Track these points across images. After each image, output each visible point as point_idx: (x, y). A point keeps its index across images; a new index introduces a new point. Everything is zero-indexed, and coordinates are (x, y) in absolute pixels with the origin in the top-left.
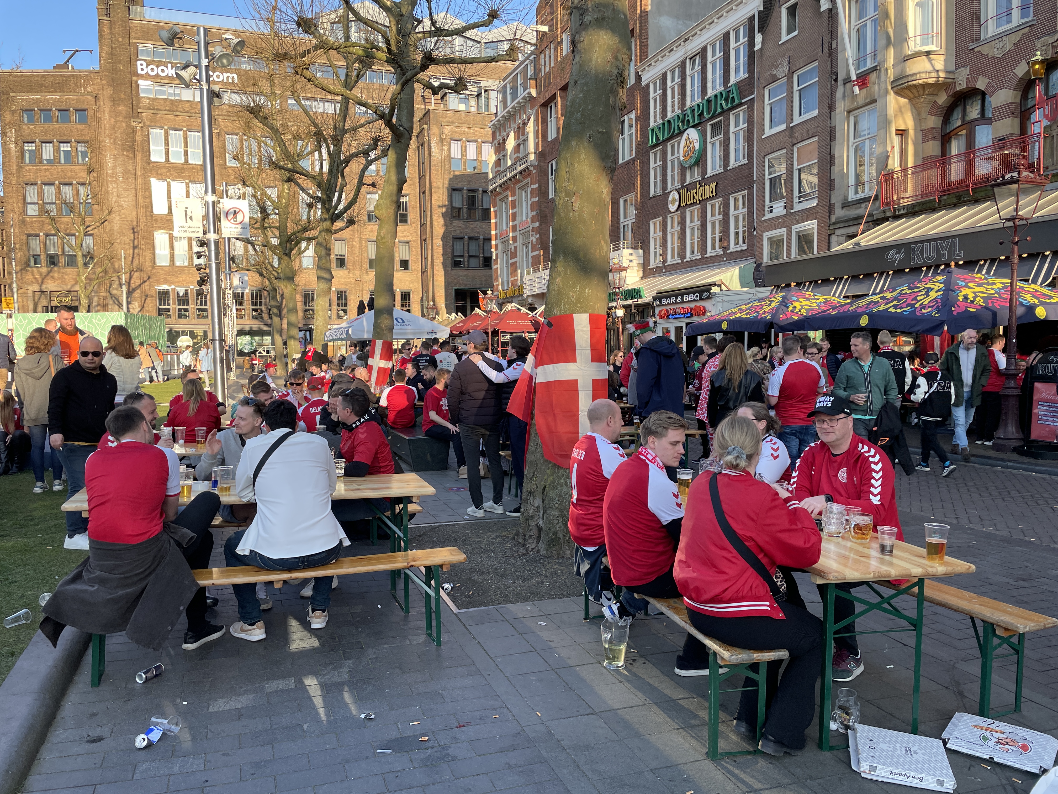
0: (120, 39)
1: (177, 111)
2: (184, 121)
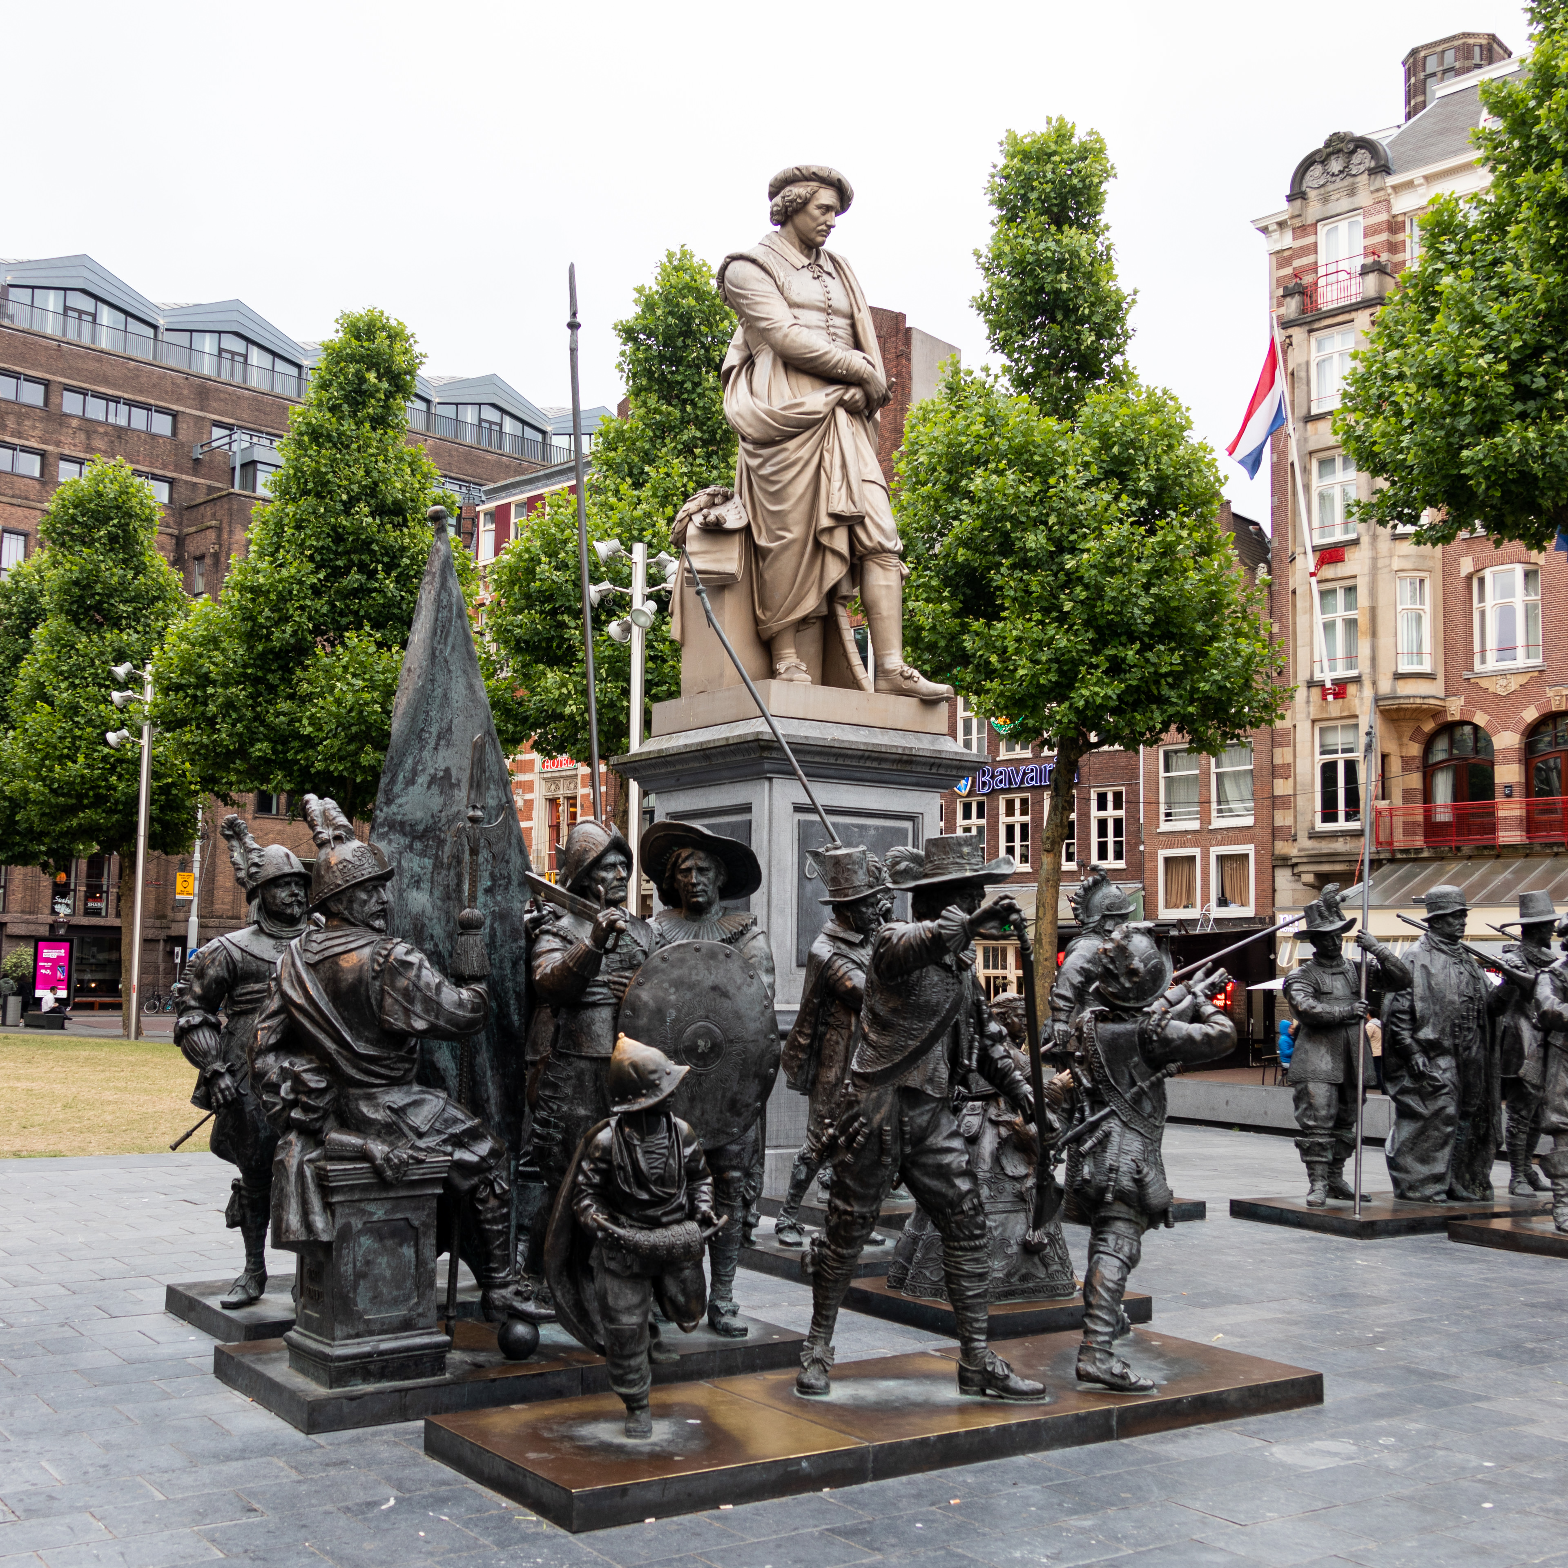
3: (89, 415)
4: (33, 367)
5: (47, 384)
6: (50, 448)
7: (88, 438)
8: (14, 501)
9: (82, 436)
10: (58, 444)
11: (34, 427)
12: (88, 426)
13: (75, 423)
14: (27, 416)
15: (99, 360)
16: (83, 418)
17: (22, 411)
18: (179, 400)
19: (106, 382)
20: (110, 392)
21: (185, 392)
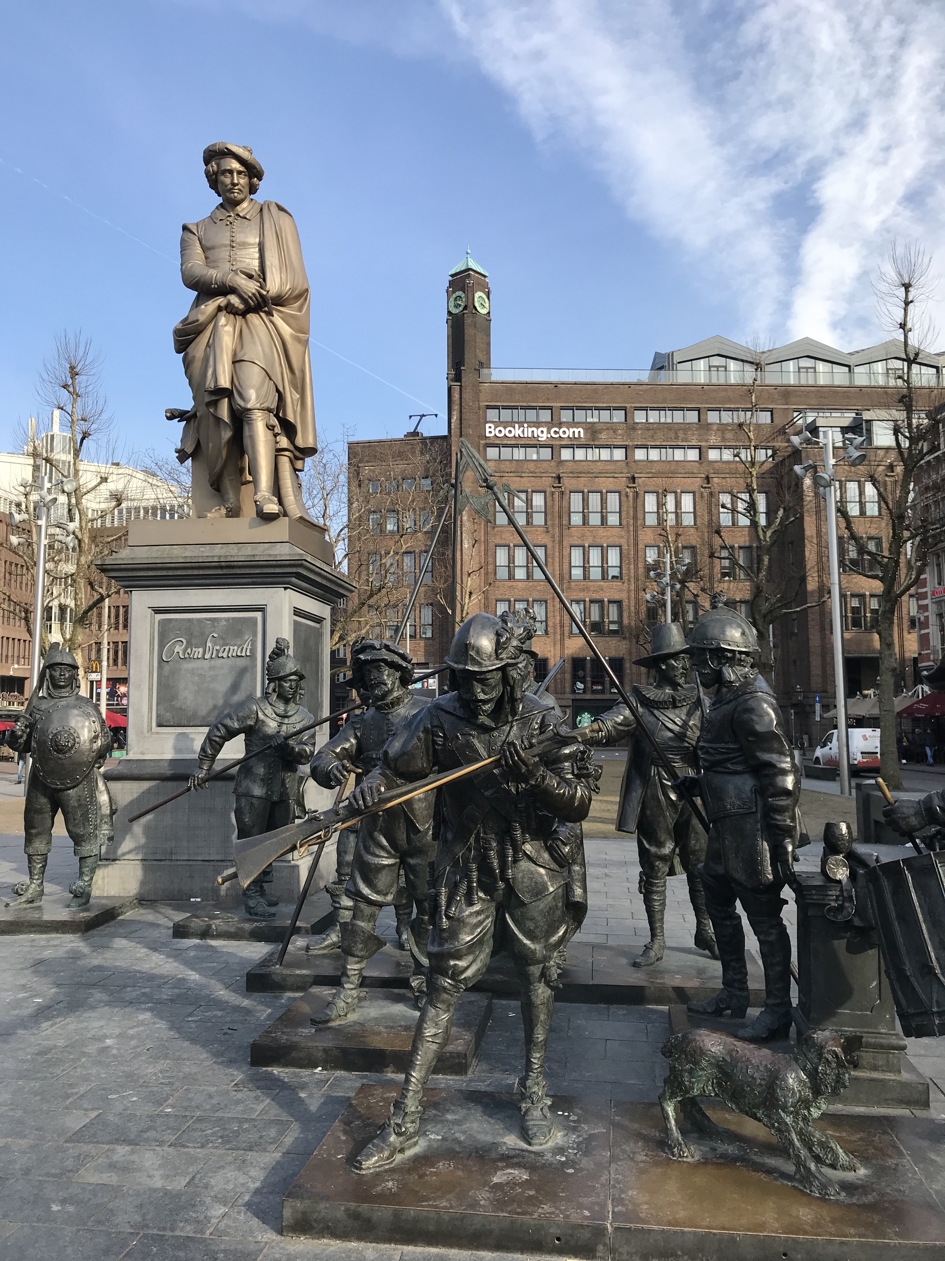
0: (471, 404)
1: (522, 472)
2: (530, 481)
3: (724, 421)
4: (691, 402)
5: (699, 410)
6: (703, 444)
7: (723, 433)
8: (686, 475)
9: (720, 433)
10: (707, 441)
11: (693, 434)
12: (722, 428)
13: (715, 428)
14: (689, 429)
15: (726, 390)
16: (721, 424)
17: (686, 427)
18: (773, 401)
19: (730, 401)
20: (733, 406)
21: (776, 396)
